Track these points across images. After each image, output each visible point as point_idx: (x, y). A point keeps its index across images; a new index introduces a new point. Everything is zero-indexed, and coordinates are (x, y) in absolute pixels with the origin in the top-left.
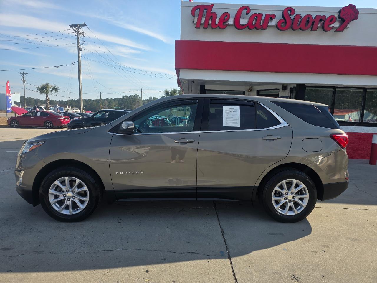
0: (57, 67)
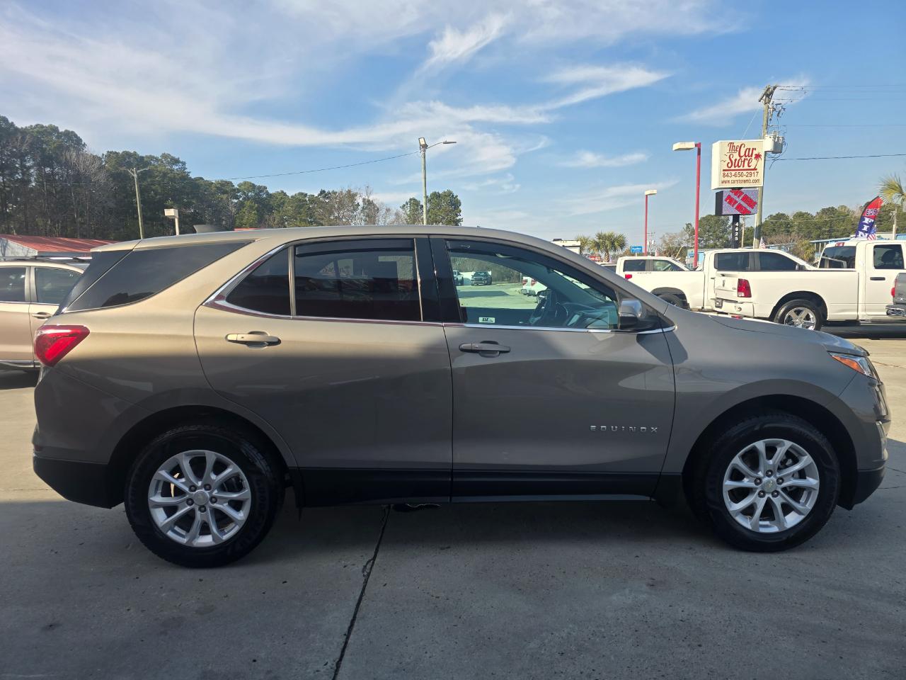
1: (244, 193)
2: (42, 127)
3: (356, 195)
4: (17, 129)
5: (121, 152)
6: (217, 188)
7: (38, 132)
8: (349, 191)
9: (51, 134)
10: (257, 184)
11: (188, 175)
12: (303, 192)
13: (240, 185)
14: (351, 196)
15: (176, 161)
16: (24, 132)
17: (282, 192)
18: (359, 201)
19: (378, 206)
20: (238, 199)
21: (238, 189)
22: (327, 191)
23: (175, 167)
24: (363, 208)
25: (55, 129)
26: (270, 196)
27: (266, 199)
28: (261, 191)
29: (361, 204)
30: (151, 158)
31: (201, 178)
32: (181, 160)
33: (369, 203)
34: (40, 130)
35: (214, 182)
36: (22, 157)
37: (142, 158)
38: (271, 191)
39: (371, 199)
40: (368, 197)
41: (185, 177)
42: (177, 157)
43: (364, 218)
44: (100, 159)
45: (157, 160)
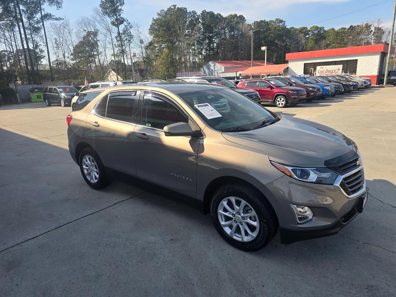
1: (312, 32)
2: (232, 15)
3: (370, 26)
4: (223, 18)
5: (259, 21)
6: (299, 31)
7: (230, 18)
8: (367, 24)
9: (234, 18)
10: (319, 26)
11: (286, 27)
12: (343, 27)
13: (310, 28)
14: (368, 27)
15: (281, 21)
16: (225, 19)
17: (333, 28)
18: (373, 29)
19: (384, 30)
20: (309, 35)
21: (309, 30)
22: (354, 26)
23: (281, 24)
24: (374, 32)
25: (236, 15)
26: (325, 31)
27: (323, 33)
28: (321, 30)
29: (374, 31)
30: (272, 21)
31: (293, 27)
32: (284, 20)
33: (379, 29)
34: (231, 17)
35: (298, 28)
36: (224, 29)
37: (267, 22)
38: (326, 29)
39: (380, 27)
40: (379, 26)
41: (284, 28)
42: (282, 19)
43: (373, 38)
44: (250, 25)
45: (274, 22)
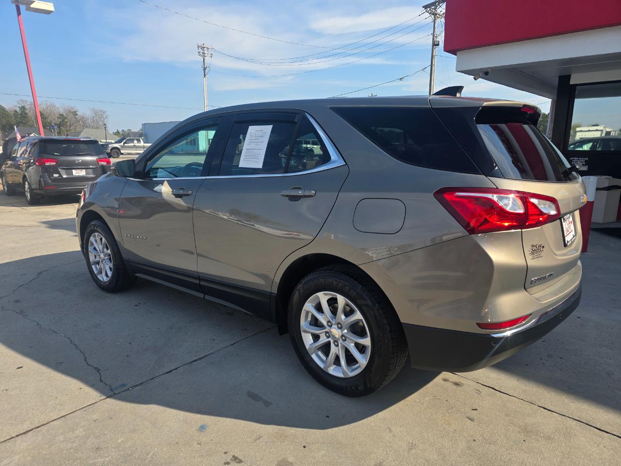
0: (401, 79)
